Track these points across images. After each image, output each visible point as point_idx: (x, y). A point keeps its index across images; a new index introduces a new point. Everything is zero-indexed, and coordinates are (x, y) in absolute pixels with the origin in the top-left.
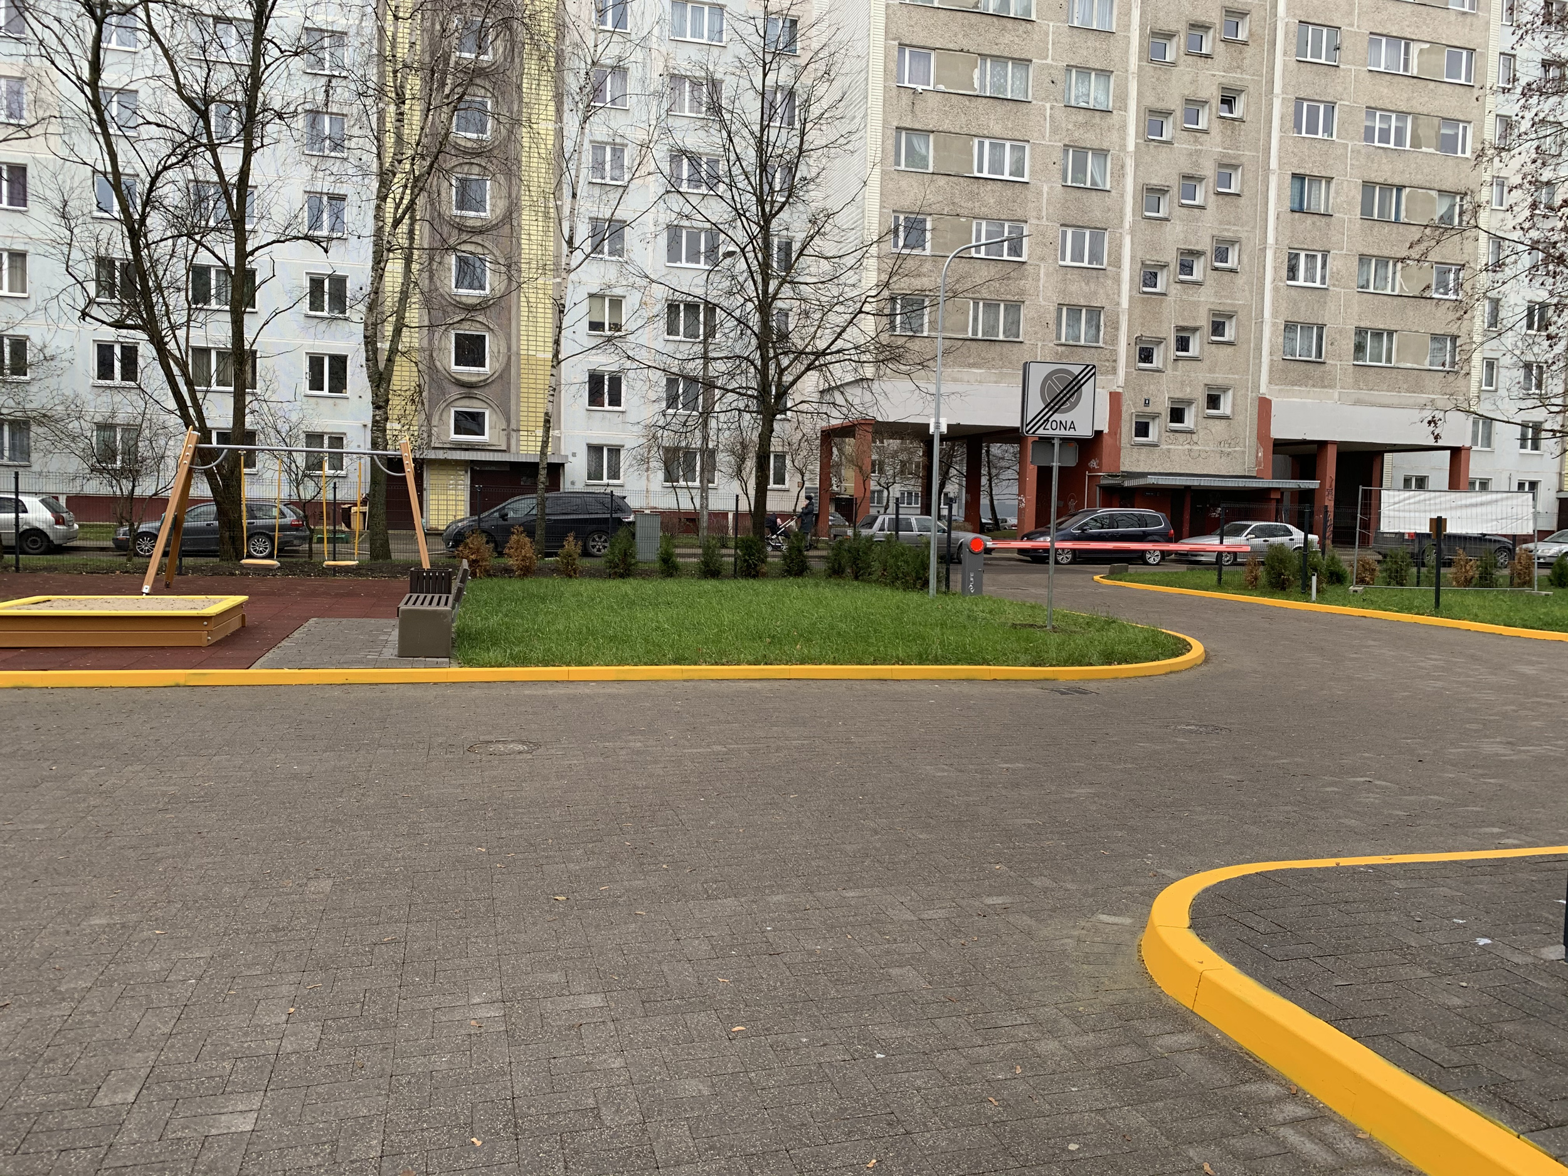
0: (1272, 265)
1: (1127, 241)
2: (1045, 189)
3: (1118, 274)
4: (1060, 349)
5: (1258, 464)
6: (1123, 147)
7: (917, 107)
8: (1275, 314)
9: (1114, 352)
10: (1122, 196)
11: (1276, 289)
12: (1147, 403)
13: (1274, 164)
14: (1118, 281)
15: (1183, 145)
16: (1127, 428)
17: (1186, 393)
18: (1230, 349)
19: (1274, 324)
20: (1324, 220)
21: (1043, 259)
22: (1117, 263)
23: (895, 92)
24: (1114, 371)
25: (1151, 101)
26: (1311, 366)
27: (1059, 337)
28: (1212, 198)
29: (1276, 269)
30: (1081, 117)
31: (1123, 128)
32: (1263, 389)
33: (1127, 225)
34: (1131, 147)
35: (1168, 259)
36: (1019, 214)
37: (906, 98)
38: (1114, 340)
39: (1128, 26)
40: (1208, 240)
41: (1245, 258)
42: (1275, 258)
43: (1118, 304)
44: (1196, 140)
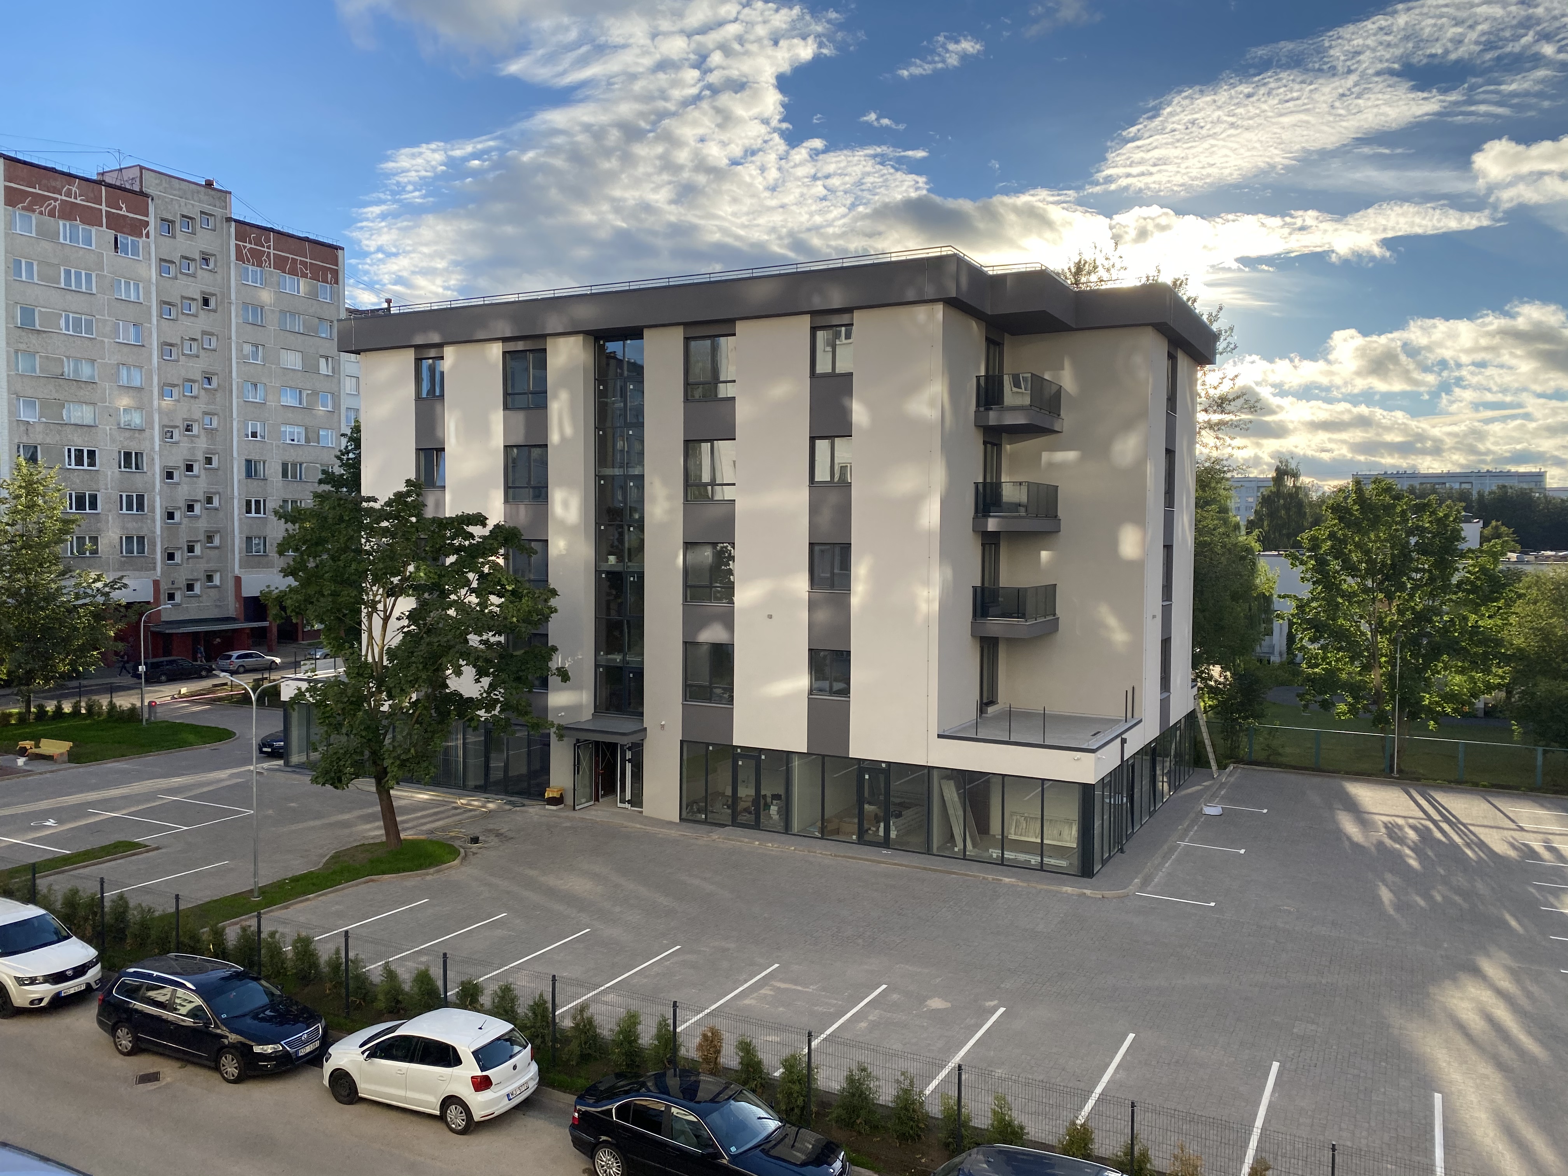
0: (237, 507)
1: (158, 499)
2: (109, 473)
3: (154, 517)
4: (123, 559)
5: (236, 611)
6: (153, 449)
7: (30, 431)
8: (241, 532)
9: (154, 559)
10: (153, 475)
11: (240, 519)
12: (173, 583)
13: (235, 454)
14: (154, 521)
15: (185, 444)
16: (164, 597)
17: (195, 575)
18: (217, 551)
19: (240, 538)
20: (263, 482)
21: (110, 511)
22: (153, 510)
23: (15, 424)
24: (154, 569)
25: (166, 422)
26: (261, 558)
27: (122, 552)
28: (203, 471)
29: (239, 509)
30: (127, 434)
31: (152, 439)
32: (237, 571)
33: (157, 491)
34: (157, 448)
35: (181, 505)
36: (95, 487)
37: (23, 428)
38: (154, 551)
39: (151, 385)
40: (202, 494)
41: (222, 502)
42: (239, 502)
43: (155, 532)
44: (192, 442)
